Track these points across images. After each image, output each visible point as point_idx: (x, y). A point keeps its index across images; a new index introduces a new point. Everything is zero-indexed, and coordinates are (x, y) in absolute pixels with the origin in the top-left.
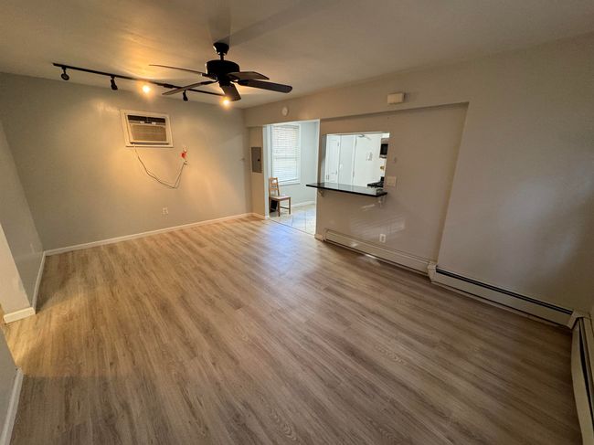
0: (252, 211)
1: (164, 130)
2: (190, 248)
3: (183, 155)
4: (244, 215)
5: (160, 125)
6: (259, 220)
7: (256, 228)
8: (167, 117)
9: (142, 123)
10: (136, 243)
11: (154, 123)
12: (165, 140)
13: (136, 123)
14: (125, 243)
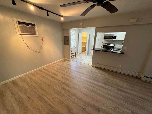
0: (64, 58)
1: (34, 29)
2: (52, 77)
3: (42, 39)
4: (62, 59)
5: (33, 27)
6: (68, 60)
7: (69, 64)
8: (35, 24)
9: (25, 25)
10: (26, 78)
11: (30, 26)
12: (35, 33)
13: (22, 25)
14: (20, 78)
